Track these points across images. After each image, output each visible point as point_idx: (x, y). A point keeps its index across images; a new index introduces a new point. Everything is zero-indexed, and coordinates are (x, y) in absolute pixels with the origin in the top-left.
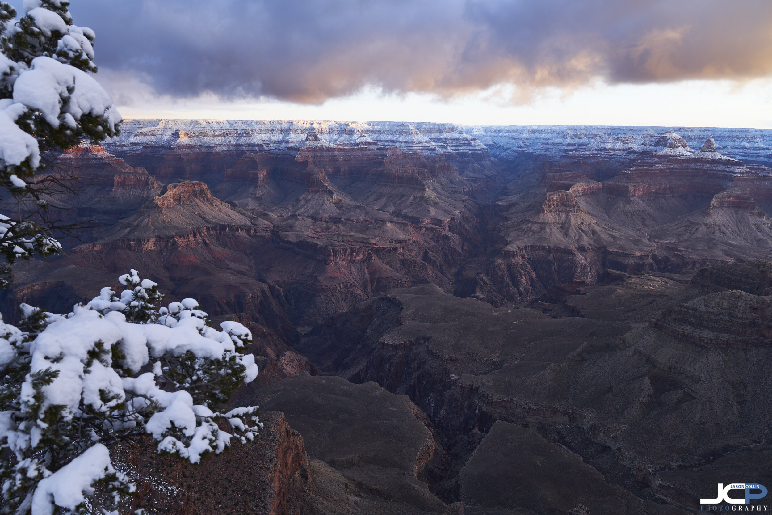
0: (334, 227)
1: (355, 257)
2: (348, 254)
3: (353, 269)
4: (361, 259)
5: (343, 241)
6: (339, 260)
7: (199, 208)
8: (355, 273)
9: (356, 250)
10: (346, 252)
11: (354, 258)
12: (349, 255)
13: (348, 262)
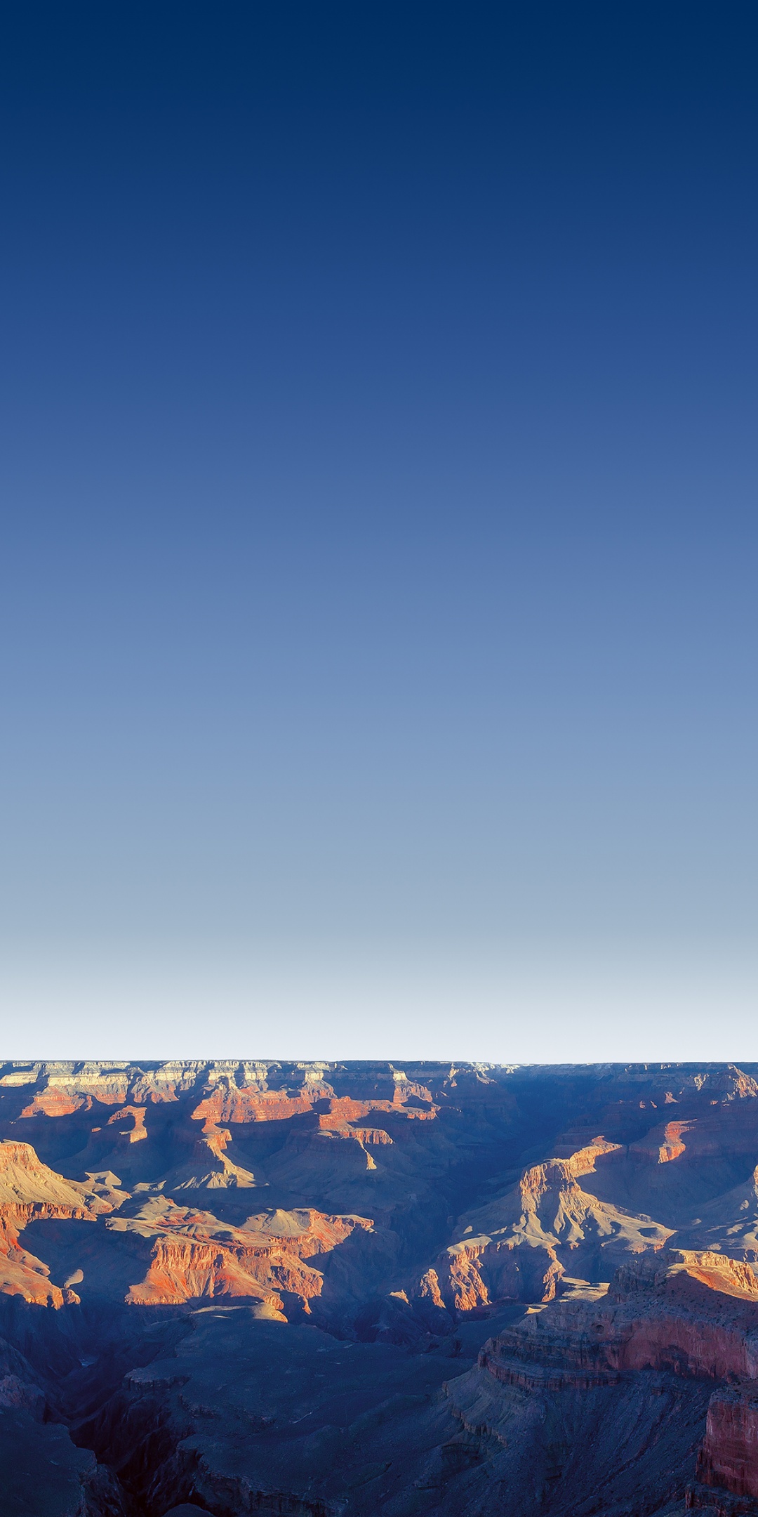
0: (198, 1215)
1: (198, 1260)
2: (187, 1255)
3: (193, 1278)
4: (208, 1263)
5: (194, 1236)
6: (172, 1263)
7: (16, 1178)
8: (194, 1283)
9: (198, 1249)
10: (184, 1251)
11: (196, 1261)
12: (189, 1256)
13: (187, 1266)
